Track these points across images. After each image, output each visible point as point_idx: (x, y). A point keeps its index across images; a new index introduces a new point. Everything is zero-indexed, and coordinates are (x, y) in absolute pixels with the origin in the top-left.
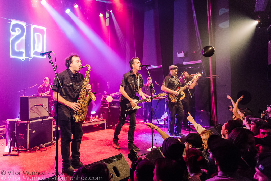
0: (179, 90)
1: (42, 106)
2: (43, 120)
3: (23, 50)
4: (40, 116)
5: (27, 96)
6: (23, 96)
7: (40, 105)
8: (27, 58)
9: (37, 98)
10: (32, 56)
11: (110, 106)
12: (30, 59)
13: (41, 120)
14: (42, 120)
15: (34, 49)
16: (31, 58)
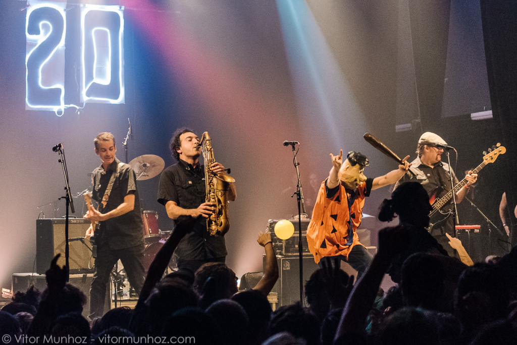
0: (436, 201)
1: (83, 242)
2: (85, 277)
3: (60, 86)
4: (79, 266)
5: (51, 219)
6: (44, 219)
7: (77, 239)
8: (72, 105)
9: (74, 223)
10: (85, 98)
11: (287, 251)
12: (79, 110)
13: (81, 275)
14: (84, 275)
15: (90, 77)
16: (80, 104)
